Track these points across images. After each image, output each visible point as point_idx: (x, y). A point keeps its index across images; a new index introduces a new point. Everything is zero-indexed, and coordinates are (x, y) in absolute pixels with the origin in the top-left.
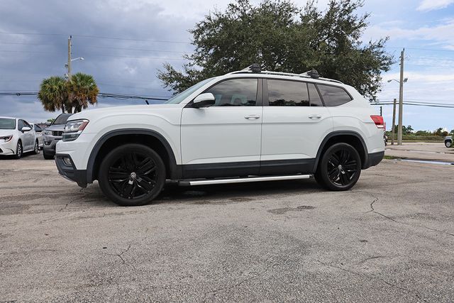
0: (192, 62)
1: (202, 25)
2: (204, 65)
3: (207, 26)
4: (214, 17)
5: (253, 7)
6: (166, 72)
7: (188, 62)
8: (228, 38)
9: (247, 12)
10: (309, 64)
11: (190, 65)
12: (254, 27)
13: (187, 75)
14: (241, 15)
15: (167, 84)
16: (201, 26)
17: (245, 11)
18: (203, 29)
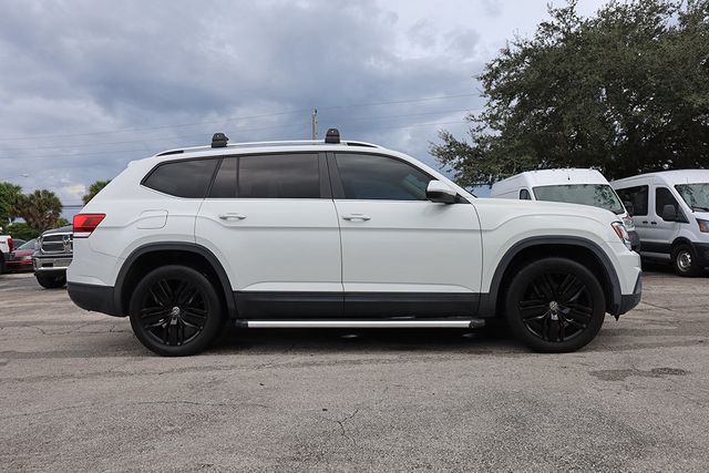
0: (482, 124)
1: (497, 65)
2: (500, 128)
3: (504, 65)
4: (515, 50)
5: (584, 20)
6: (443, 144)
7: (475, 125)
8: (540, 78)
9: (573, 30)
10: (700, 101)
11: (480, 130)
12: (585, 54)
13: (476, 145)
14: (562, 36)
15: (444, 162)
16: (494, 66)
17: (569, 29)
18: (497, 70)
